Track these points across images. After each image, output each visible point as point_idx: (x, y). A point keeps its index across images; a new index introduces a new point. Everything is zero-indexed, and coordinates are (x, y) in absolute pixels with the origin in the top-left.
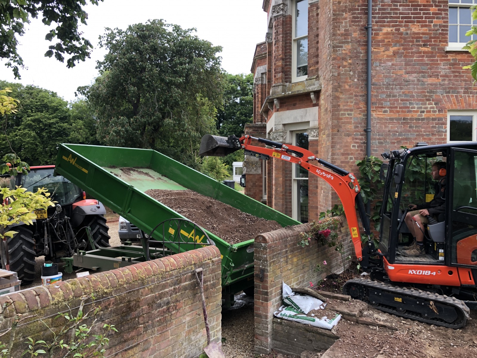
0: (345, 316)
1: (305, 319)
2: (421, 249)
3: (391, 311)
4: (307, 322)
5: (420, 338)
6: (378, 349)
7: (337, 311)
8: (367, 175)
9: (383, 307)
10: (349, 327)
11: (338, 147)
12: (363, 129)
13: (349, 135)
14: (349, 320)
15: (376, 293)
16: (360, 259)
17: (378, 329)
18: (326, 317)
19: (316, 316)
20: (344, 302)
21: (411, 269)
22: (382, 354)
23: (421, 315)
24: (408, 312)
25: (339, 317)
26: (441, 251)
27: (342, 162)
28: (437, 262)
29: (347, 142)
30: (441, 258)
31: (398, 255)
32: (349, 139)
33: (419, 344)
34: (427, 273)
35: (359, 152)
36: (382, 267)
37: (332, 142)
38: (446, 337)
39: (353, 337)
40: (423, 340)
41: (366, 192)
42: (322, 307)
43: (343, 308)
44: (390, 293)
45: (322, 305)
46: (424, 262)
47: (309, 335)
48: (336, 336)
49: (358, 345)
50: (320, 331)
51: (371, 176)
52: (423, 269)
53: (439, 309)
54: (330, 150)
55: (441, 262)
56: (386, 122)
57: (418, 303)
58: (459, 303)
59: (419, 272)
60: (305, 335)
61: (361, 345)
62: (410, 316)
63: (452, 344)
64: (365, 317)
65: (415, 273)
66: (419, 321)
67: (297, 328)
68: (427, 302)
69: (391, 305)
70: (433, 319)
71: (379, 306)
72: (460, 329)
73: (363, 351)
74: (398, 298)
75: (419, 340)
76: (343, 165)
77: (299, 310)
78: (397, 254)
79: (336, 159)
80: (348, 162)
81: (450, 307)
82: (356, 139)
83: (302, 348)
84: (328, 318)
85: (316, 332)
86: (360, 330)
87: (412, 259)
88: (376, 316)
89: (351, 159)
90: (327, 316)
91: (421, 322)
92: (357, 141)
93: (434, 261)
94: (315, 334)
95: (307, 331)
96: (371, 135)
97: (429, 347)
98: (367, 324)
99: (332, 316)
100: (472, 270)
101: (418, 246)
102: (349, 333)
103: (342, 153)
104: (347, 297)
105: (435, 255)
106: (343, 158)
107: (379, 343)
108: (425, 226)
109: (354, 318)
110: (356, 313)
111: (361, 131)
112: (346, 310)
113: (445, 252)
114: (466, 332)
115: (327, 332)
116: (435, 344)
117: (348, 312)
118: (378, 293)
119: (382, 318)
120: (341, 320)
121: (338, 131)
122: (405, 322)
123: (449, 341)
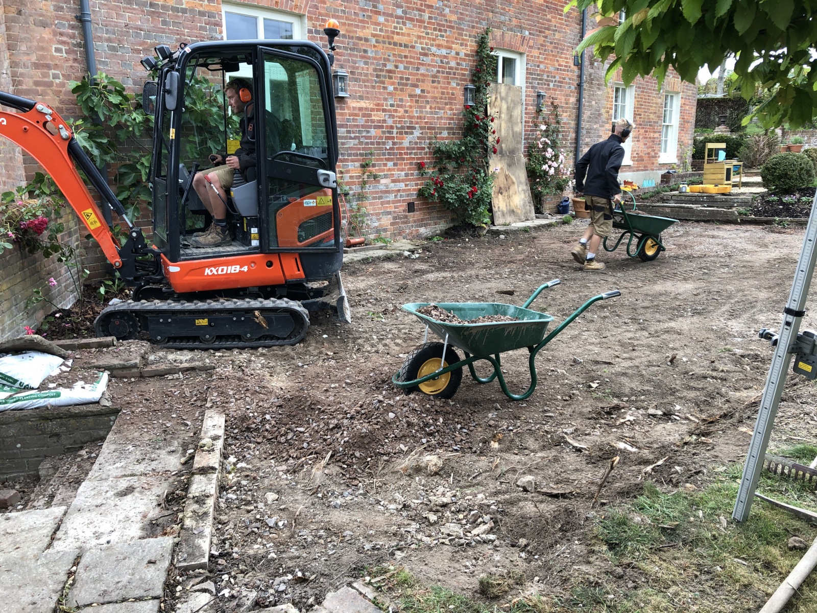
0: (115, 372)
1: (35, 398)
2: (223, 232)
3: (190, 344)
4: (41, 402)
5: (253, 370)
6: (199, 403)
7: (98, 368)
8: (96, 113)
9: (175, 342)
10: (130, 389)
11: (24, 48)
12: (74, 15)
13: (44, 25)
14: (126, 378)
15: (161, 321)
16: (117, 264)
17: (181, 376)
18: (81, 383)
19: (60, 385)
20: (105, 349)
21: (209, 267)
22: (211, 407)
23: (239, 338)
24: (220, 338)
25: (105, 376)
26: (254, 230)
27: (37, 83)
28: (249, 249)
29: (42, 39)
30: (255, 243)
31: (186, 246)
32: (46, 34)
33: (256, 378)
34: (234, 269)
35: (71, 63)
36: (160, 273)
37: (9, 37)
38: (287, 358)
39: (146, 400)
40: (258, 372)
41: (99, 146)
42: (64, 368)
43: (108, 360)
44: (187, 316)
45: (63, 364)
46: (229, 252)
47: (51, 426)
48: (112, 409)
49: (161, 409)
50: (76, 410)
51: (104, 114)
52: (228, 264)
53: (269, 321)
54: (7, 54)
55: (255, 248)
56: (117, 6)
57: (235, 319)
58: (295, 305)
59: (222, 270)
60: (41, 430)
61: (167, 406)
62: (224, 344)
63: (300, 364)
64: (153, 364)
65: (216, 273)
66: (238, 348)
67: (20, 420)
68: (248, 316)
69: (190, 333)
70: (259, 339)
71: (168, 341)
72: (300, 342)
73: (174, 416)
74: (201, 321)
75: (253, 372)
76: (40, 89)
77: (17, 385)
78: (184, 245)
79: (22, 75)
80: (50, 85)
81: (284, 314)
82: (61, 34)
83: (38, 457)
84: (86, 383)
85: (66, 415)
86: (152, 387)
87: (209, 250)
88: (171, 357)
89: (55, 77)
90: (82, 379)
91: (243, 348)
92: (64, 39)
93: (242, 248)
94: (64, 421)
95: (46, 419)
96: (91, 27)
97: (271, 378)
98: (161, 375)
99: (92, 377)
100: (300, 255)
101: (218, 227)
102: (135, 397)
103: (35, 63)
104: (109, 339)
105: (245, 239)
106: (37, 74)
107: (196, 395)
108: (227, 191)
109: (135, 370)
110: (137, 361)
111: (69, 17)
112: (116, 362)
113: (260, 233)
114: (309, 345)
115: (92, 408)
116: (278, 371)
117: (122, 362)
118: (166, 319)
119: (184, 358)
120: (110, 381)
121: (19, 13)
122: (221, 354)
123: (294, 361)
